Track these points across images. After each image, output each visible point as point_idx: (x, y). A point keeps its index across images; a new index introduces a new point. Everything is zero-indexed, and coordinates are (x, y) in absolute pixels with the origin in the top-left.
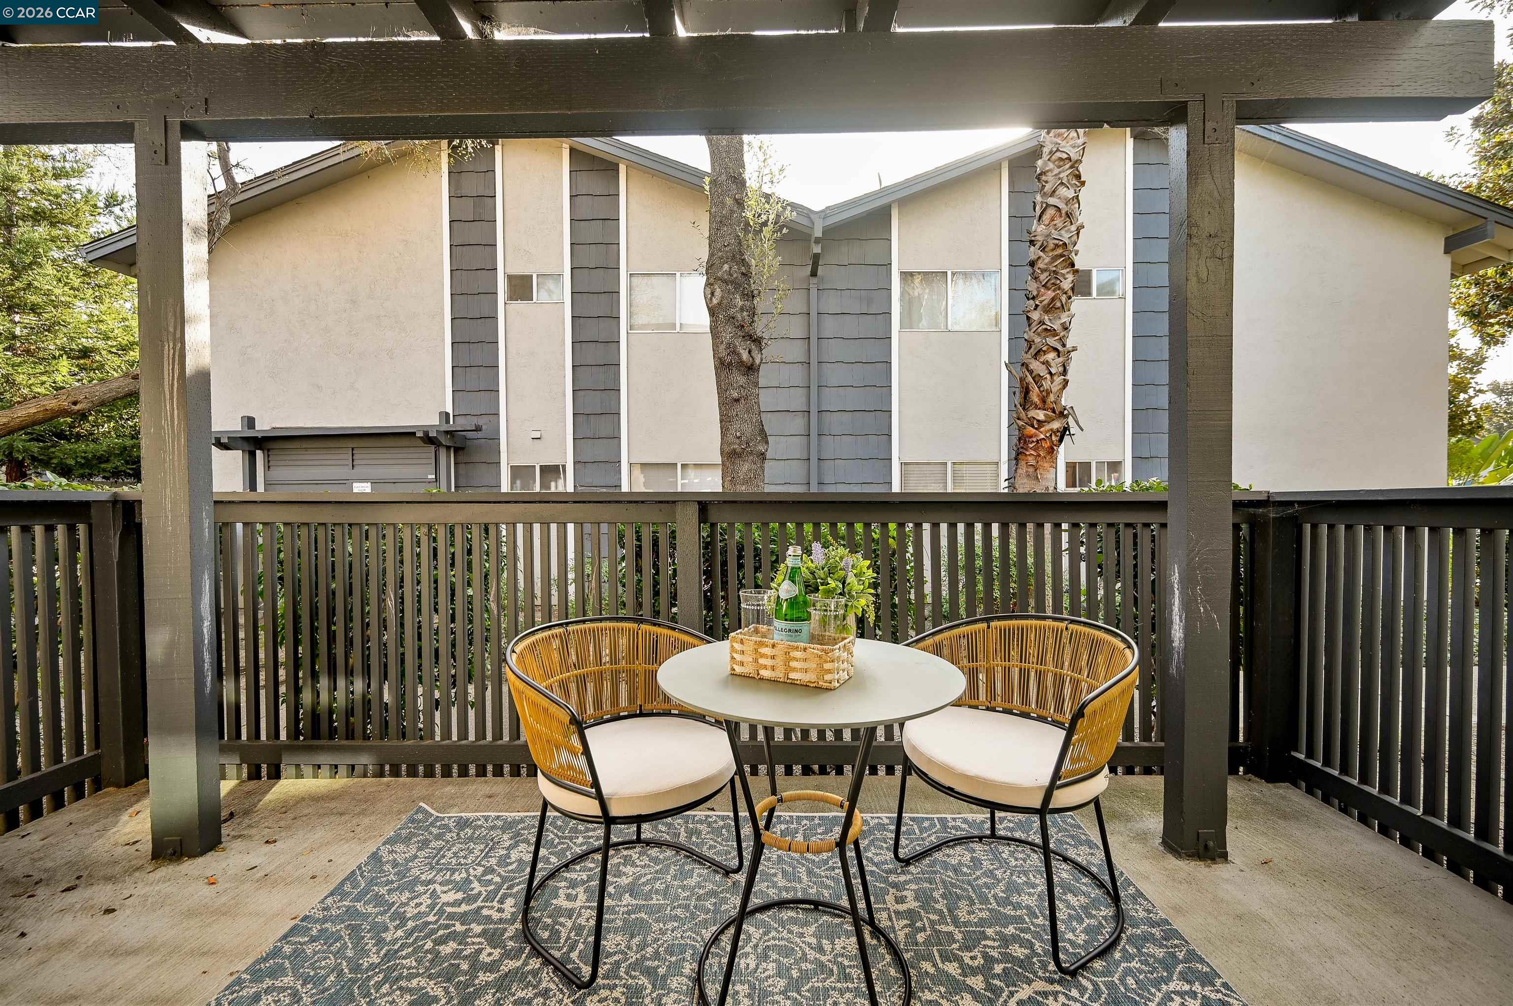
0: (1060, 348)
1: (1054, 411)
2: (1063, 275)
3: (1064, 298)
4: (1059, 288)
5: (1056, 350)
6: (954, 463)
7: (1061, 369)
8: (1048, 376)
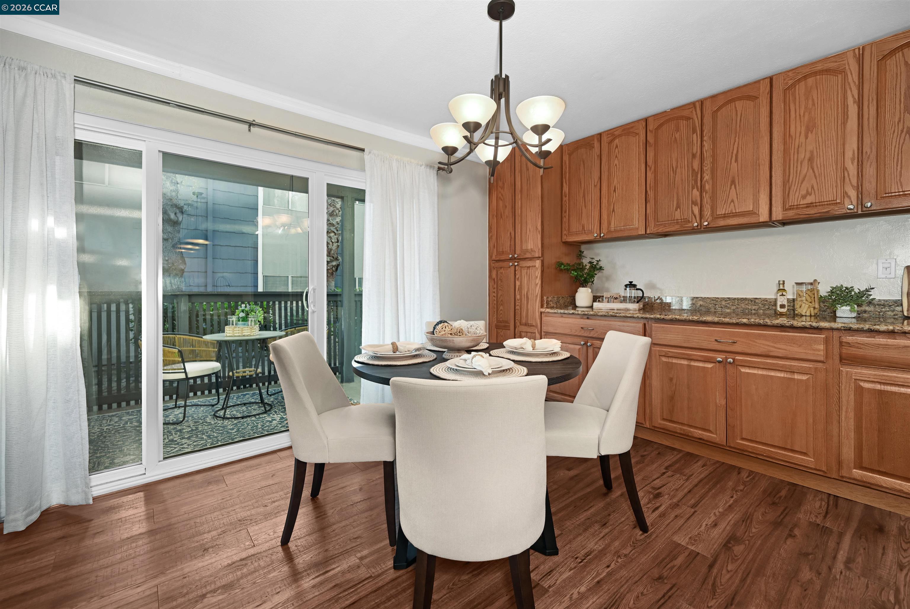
0: (336, 232)
1: (333, 257)
2: (337, 202)
3: (337, 211)
4: (335, 207)
5: (334, 232)
6: (292, 277)
7: (336, 240)
8: (331, 243)
